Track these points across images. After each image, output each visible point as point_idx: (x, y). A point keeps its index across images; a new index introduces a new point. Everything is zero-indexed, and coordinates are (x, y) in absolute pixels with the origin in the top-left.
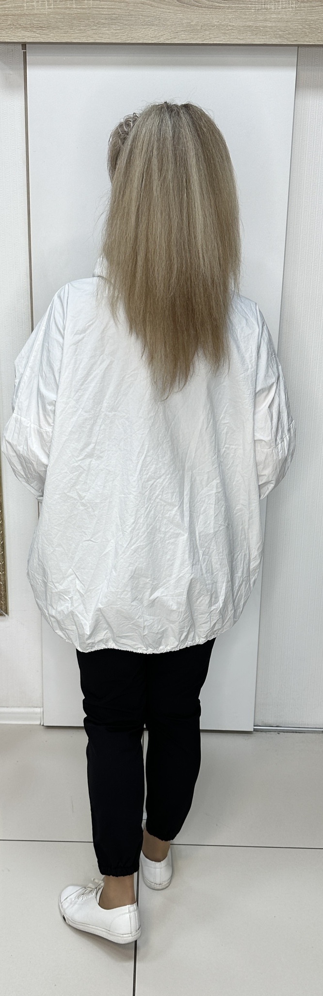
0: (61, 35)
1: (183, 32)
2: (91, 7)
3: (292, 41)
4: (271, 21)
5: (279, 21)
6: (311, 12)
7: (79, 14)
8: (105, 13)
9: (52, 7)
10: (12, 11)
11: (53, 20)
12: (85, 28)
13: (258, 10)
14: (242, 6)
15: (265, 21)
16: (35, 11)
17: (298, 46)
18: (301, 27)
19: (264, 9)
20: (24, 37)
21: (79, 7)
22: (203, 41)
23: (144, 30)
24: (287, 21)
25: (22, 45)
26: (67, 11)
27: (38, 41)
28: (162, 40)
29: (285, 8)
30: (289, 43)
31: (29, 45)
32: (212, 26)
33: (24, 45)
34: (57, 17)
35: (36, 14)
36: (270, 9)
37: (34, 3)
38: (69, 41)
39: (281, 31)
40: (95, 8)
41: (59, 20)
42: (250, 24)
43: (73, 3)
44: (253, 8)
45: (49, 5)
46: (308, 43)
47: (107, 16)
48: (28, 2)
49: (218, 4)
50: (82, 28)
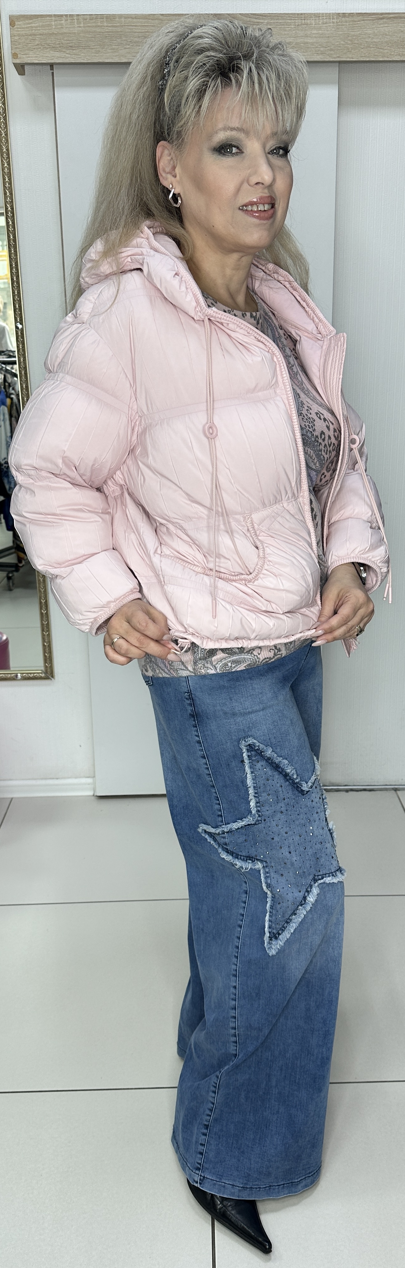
0: (93, 55)
2: (123, 24)
3: (334, 58)
4: (312, 37)
5: (320, 37)
6: (353, 27)
7: (110, 32)
8: (138, 31)
9: (82, 25)
10: (39, 30)
11: (83, 40)
12: (117, 47)
13: (298, 25)
14: (281, 21)
15: (307, 37)
16: (64, 30)
17: (340, 62)
18: (342, 42)
19: (304, 24)
20: (53, 58)
21: (110, 25)
24: (328, 37)
25: (51, 66)
26: (98, 30)
27: (67, 61)
29: (326, 23)
30: (331, 60)
31: (58, 66)
33: (52, 66)
34: (87, 36)
35: (65, 33)
36: (310, 24)
37: (63, 22)
38: (101, 61)
39: (323, 47)
40: (128, 26)
41: (91, 39)
42: (291, 40)
43: (103, 21)
44: (293, 24)
45: (79, 23)
46: (351, 60)
47: (140, 35)
48: (56, 21)
49: (256, 20)
50: (114, 47)
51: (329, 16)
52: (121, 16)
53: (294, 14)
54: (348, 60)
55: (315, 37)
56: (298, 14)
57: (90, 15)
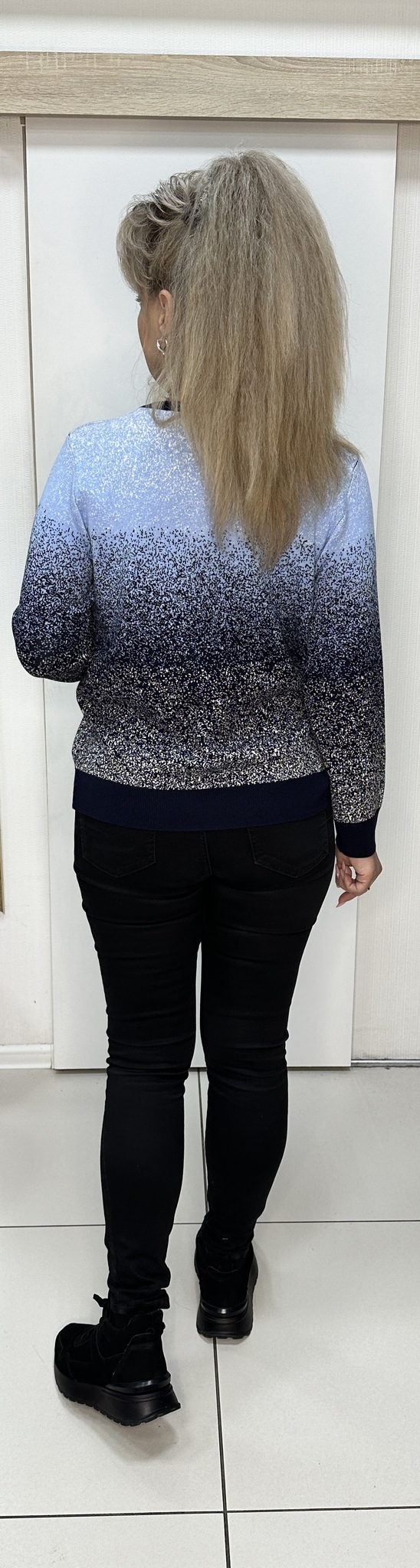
0: (78, 105)
1: (245, 103)
2: (118, 67)
3: (391, 117)
4: (364, 90)
5: (375, 90)
6: (418, 78)
7: (101, 76)
8: (138, 75)
9: (65, 66)
10: (9, 71)
11: (66, 85)
12: (111, 95)
13: (347, 74)
14: (325, 68)
15: (358, 89)
16: (41, 72)
17: (399, 122)
18: (404, 97)
19: (355, 73)
20: (23, 107)
21: (101, 67)
22: (272, 115)
23: (191, 99)
24: (387, 90)
25: (21, 117)
26: (85, 73)
27: (46, 113)
28: (216, 114)
29: (383, 72)
31: (32, 118)
32: (285, 95)
33: (23, 117)
34: (71, 80)
35: (42, 76)
36: (364, 73)
37: (40, 61)
38: (88, 113)
39: (378, 102)
40: (124, 69)
41: (76, 84)
42: (337, 92)
43: (93, 62)
44: (341, 72)
45: (61, 63)
46: (414, 120)
47: (140, 80)
48: (30, 60)
49: (292, 66)
50: (106, 95)
51: (387, 62)
52: (116, 56)
53: (342, 59)
54: (411, 119)
55: (369, 89)
56: (347, 59)
57: (76, 53)
